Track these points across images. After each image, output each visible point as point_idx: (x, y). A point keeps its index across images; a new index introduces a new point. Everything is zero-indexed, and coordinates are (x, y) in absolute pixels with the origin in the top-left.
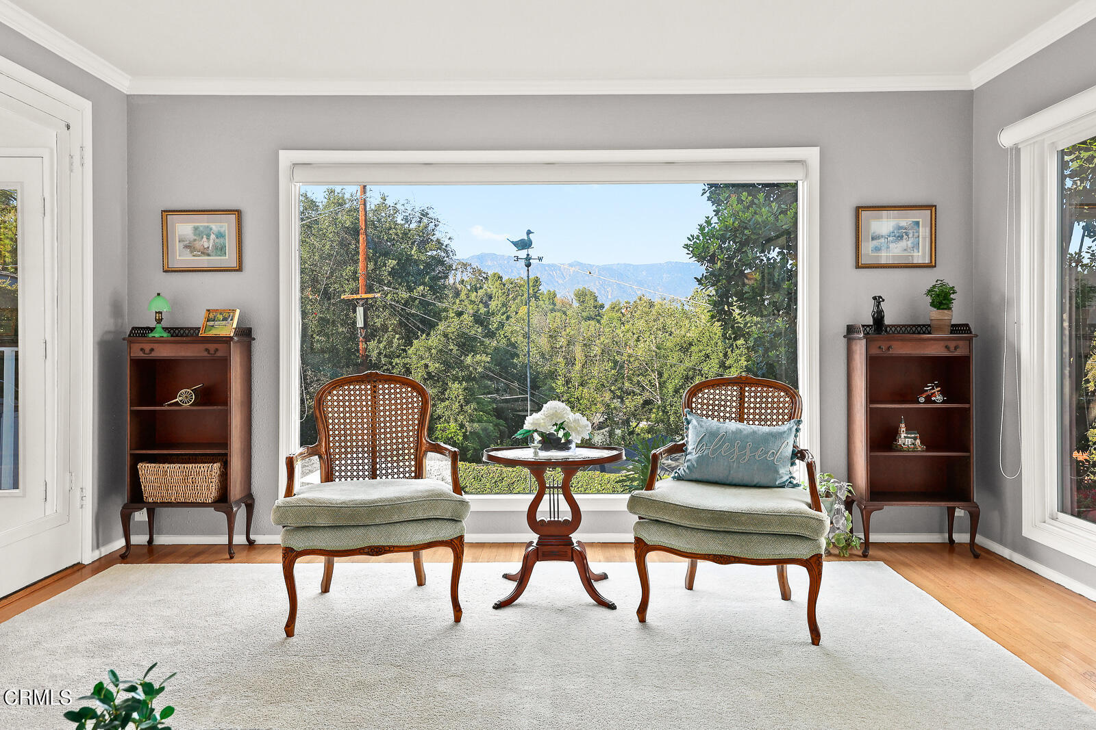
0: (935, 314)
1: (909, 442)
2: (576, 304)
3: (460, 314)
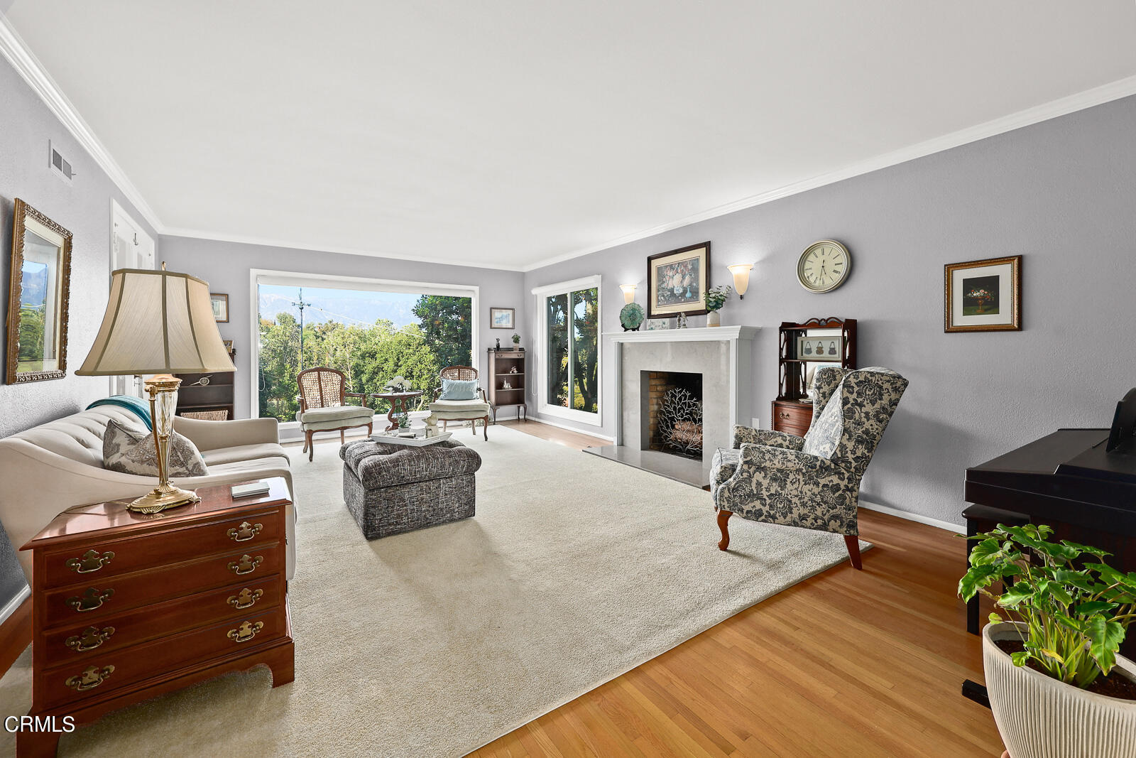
0: (514, 345)
1: (507, 386)
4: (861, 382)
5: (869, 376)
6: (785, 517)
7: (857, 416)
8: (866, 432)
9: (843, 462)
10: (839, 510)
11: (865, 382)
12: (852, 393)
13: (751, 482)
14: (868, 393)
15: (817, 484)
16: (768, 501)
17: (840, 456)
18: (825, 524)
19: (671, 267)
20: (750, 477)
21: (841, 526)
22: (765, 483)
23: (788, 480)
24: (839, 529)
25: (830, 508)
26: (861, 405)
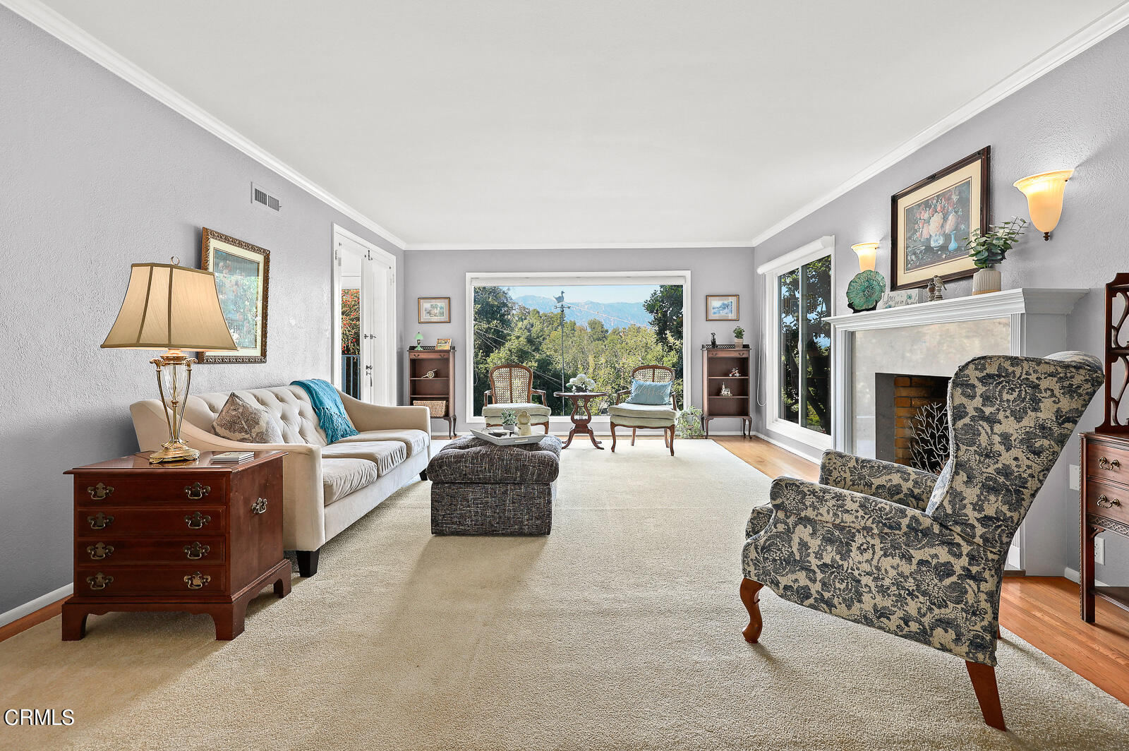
0: (736, 340)
1: (726, 393)
2: (589, 330)
3: (518, 337)
4: (990, 376)
5: (1007, 365)
6: (849, 607)
7: (983, 439)
8: (1006, 472)
9: (956, 523)
10: (950, 611)
11: (999, 376)
12: (973, 397)
13: (790, 540)
14: (1005, 397)
15: (909, 559)
16: (819, 576)
17: (949, 511)
18: (924, 631)
19: (926, 204)
20: (789, 532)
21: (958, 640)
22: (814, 544)
23: (853, 544)
24: (952, 646)
25: (934, 604)
26: (992, 421)
